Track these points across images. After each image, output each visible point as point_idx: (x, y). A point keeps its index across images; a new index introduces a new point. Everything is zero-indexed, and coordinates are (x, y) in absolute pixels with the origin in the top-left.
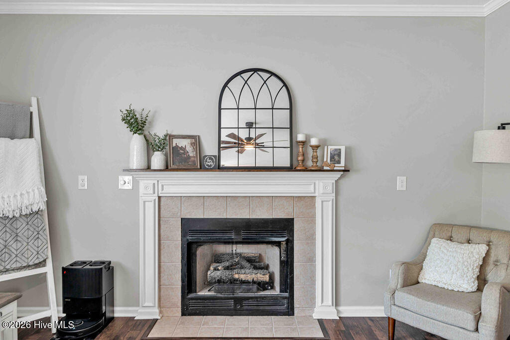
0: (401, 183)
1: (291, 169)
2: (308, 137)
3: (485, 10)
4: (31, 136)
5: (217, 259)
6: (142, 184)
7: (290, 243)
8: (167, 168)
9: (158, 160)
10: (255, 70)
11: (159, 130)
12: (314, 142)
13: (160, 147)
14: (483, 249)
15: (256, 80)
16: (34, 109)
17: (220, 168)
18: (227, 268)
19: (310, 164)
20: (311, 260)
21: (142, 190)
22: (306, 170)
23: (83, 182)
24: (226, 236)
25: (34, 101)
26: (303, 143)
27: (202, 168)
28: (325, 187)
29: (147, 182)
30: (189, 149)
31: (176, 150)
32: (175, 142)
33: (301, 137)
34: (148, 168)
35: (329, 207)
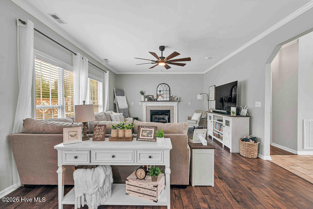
0: (189, 103)
1: (169, 101)
2: (173, 95)
3: (204, 73)
4: (124, 95)
5: (156, 118)
6: (143, 104)
7: (169, 114)
8: (148, 101)
9: (146, 100)
10: (163, 84)
11: (146, 94)
12: (174, 96)
13: (147, 97)
14: (201, 114)
15: (163, 85)
16: (124, 91)
17: (157, 101)
18: (158, 119)
19: (173, 100)
20: (173, 117)
21: (143, 105)
22: (172, 101)
23: (132, 104)
24: (158, 113)
25: (124, 89)
26: (172, 96)
27: (154, 101)
28: (176, 104)
29: (144, 104)
30: (152, 98)
31: (149, 98)
32: (149, 96)
33: (171, 96)
34: (145, 101)
35: (176, 108)
